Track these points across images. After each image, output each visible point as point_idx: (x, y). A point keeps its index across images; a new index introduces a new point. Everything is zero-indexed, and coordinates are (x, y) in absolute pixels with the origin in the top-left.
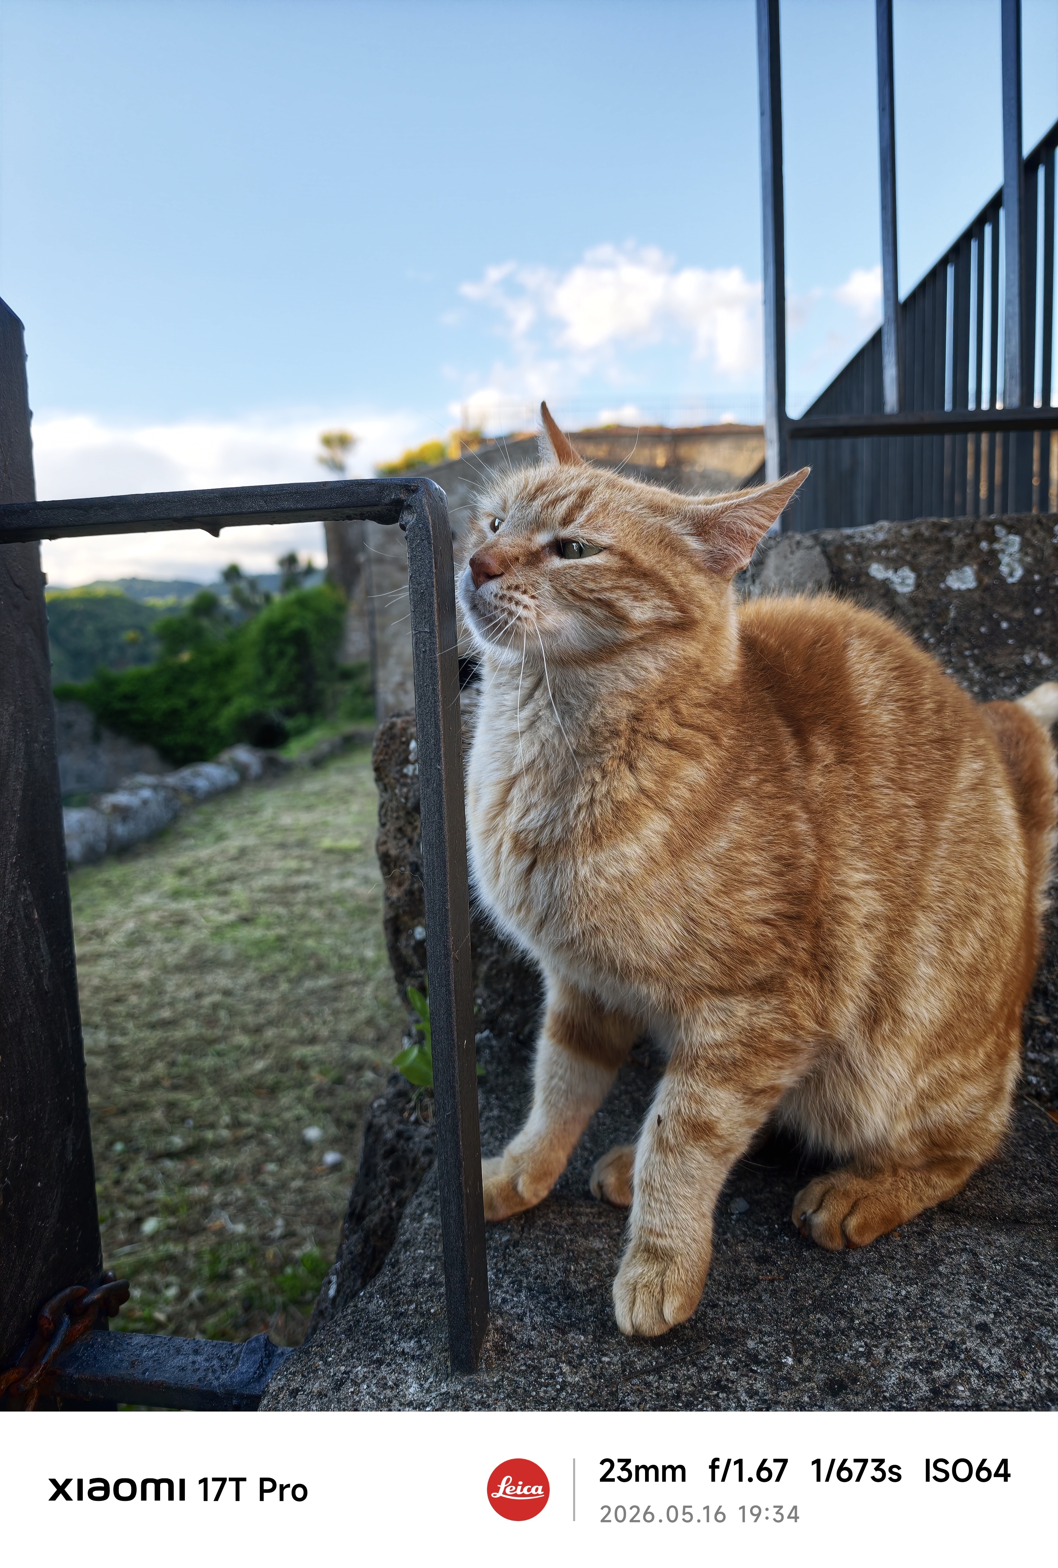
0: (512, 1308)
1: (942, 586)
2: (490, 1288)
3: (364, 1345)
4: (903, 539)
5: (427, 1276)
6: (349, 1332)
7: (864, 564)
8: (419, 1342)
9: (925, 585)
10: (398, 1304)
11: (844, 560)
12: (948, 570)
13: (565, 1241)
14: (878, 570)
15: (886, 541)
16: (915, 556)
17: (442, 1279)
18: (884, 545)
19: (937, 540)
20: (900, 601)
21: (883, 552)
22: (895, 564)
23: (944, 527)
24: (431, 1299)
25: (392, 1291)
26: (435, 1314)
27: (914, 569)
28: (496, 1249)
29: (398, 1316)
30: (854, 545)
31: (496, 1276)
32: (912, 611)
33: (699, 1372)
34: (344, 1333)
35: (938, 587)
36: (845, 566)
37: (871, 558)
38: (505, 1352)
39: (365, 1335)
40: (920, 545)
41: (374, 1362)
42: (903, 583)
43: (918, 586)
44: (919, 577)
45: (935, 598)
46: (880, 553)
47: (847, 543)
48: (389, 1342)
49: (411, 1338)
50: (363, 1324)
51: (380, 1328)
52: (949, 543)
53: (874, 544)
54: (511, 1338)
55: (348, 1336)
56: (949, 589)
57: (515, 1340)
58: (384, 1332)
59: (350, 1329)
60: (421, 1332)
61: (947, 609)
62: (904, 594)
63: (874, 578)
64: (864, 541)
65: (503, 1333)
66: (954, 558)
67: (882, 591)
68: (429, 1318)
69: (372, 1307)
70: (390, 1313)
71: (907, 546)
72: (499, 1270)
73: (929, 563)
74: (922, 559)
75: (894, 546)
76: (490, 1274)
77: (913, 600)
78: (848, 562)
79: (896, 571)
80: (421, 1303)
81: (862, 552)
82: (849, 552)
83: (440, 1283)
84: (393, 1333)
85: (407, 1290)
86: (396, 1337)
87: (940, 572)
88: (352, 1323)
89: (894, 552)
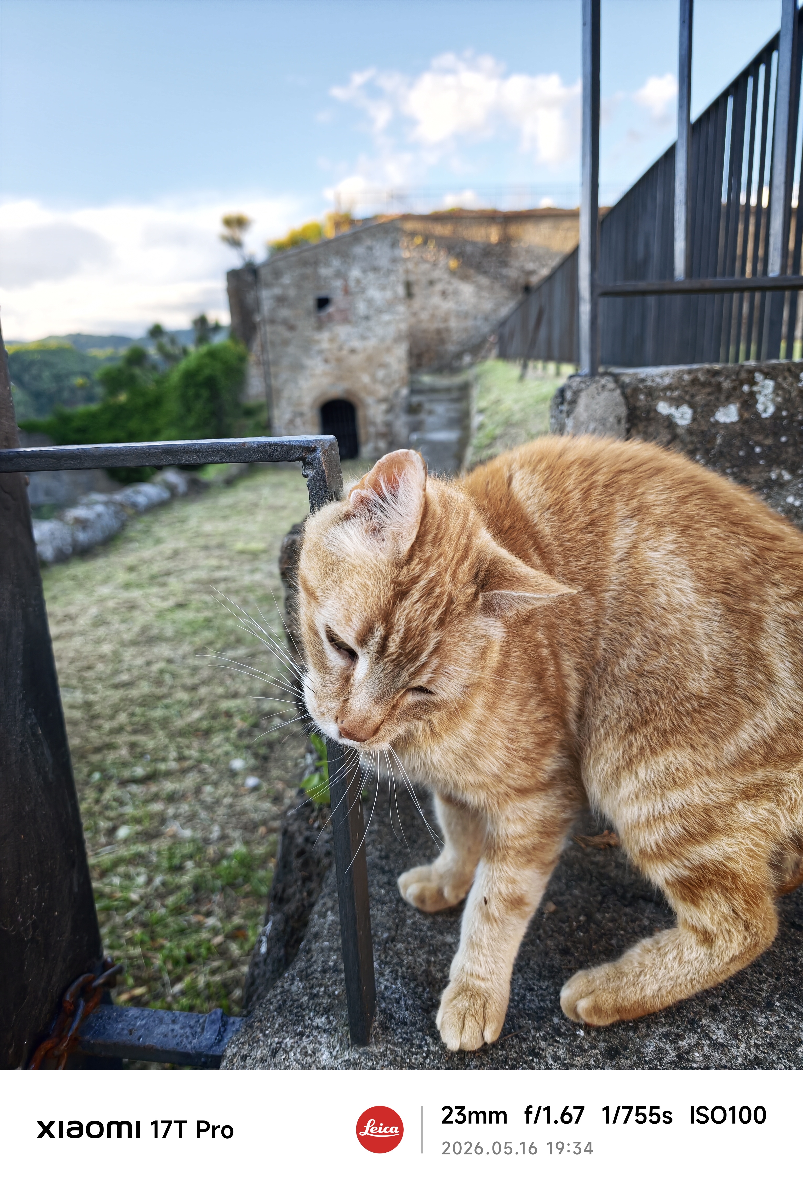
0: (392, 993)
1: (712, 420)
2: (376, 976)
3: (291, 1020)
4: (683, 383)
5: (331, 964)
6: (279, 1009)
7: (653, 403)
8: (328, 1018)
9: (699, 418)
10: (312, 987)
11: (639, 400)
12: (717, 407)
13: (427, 937)
14: (664, 407)
15: (670, 385)
16: (693, 396)
17: (342, 967)
18: (670, 388)
19: (710, 384)
20: (680, 431)
21: (668, 393)
22: (677, 402)
23: (716, 373)
24: (334, 983)
25: (307, 976)
26: (338, 996)
27: (692, 406)
28: (379, 944)
29: (313, 996)
30: (646, 387)
31: (380, 967)
32: (688, 439)
33: (520, 1042)
34: (275, 1010)
35: (709, 421)
36: (639, 404)
37: (659, 398)
38: (388, 1028)
39: (291, 1012)
40: (696, 388)
41: (297, 1035)
42: (682, 417)
43: (694, 419)
44: (695, 412)
45: (706, 429)
46: (665, 394)
47: (641, 386)
48: (307, 1018)
49: (322, 1015)
50: (289, 1003)
51: (300, 1006)
52: (719, 386)
53: (661, 387)
54: (392, 1017)
55: (279, 1013)
56: (717, 422)
57: (394, 1018)
58: (304, 1010)
59: (280, 1007)
60: (329, 1010)
61: (714, 438)
62: (682, 426)
63: (660, 413)
64: (654, 385)
65: (386, 1013)
66: (722, 398)
67: (666, 424)
68: (334, 999)
69: (294, 988)
70: (307, 994)
71: (687, 389)
72: (382, 961)
73: (703, 402)
74: (698, 398)
75: (676, 388)
76: (376, 965)
77: (690, 431)
78: (641, 400)
79: (677, 407)
80: (328, 986)
81: (652, 393)
82: (641, 393)
83: (341, 970)
84: (310, 1011)
85: (318, 975)
86: (312, 1014)
87: (711, 408)
88: (280, 1002)
89: (676, 393)
